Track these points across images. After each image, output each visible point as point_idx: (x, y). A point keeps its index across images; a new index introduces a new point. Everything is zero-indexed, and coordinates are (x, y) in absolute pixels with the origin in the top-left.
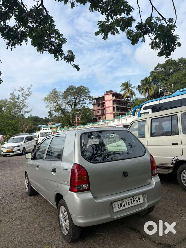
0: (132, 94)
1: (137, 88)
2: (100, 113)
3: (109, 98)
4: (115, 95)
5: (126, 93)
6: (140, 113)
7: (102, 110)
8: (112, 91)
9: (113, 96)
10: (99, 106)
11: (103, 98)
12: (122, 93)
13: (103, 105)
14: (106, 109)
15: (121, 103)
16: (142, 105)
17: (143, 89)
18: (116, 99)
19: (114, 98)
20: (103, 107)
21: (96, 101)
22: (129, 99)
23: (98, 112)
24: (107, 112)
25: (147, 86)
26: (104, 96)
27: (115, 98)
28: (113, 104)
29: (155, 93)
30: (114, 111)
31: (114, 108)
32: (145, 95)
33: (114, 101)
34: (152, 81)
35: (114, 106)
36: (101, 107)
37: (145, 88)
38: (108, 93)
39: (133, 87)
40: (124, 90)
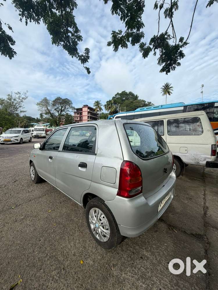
0: (101, 109)
1: (104, 106)
2: (79, 119)
3: (85, 110)
4: (89, 108)
5: (96, 108)
7: (80, 117)
8: (87, 105)
9: (88, 109)
10: (78, 114)
11: (81, 109)
12: (94, 108)
13: (81, 114)
14: (83, 117)
15: (93, 114)
16: (115, 115)
17: (107, 107)
18: (90, 111)
19: (89, 110)
20: (81, 115)
21: (77, 110)
22: (98, 112)
23: (77, 118)
24: (83, 119)
25: (110, 106)
26: (82, 108)
27: (90, 110)
28: (88, 114)
29: (114, 111)
30: (88, 119)
31: (88, 117)
32: (108, 111)
33: (88, 112)
34: (114, 103)
35: (88, 115)
36: (80, 115)
37: (109, 106)
38: (85, 106)
39: (102, 105)
40: (95, 106)
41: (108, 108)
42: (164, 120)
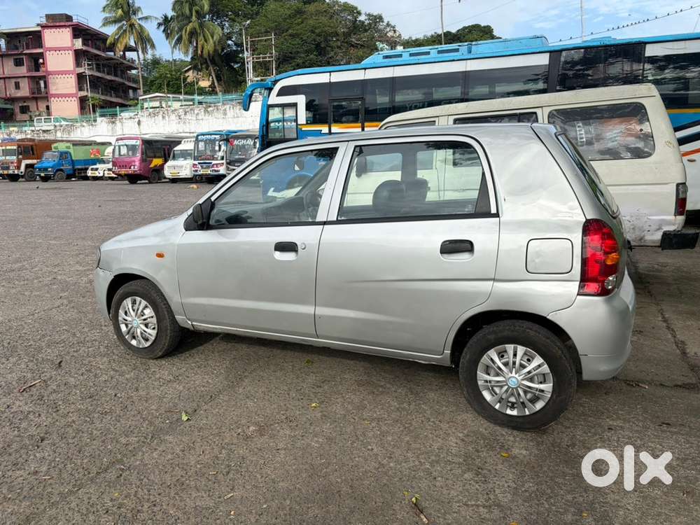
0: (144, 41)
1: (160, 25)
2: (25, 91)
3: (59, 41)
4: (80, 31)
5: (122, 33)
6: (269, 103)
7: (35, 80)
8: (69, 18)
9: (75, 36)
10: (19, 63)
11: (35, 38)
12: (110, 31)
13: (37, 62)
14: (51, 79)
15: (104, 66)
16: (275, 82)
17: (181, 29)
18: (84, 48)
19: (79, 44)
20: (37, 69)
21: (8, 43)
22: (129, 55)
23: (17, 86)
24: (53, 90)
25: (194, 23)
26: (39, 29)
27: (84, 44)
28: (78, 64)
29: (215, 51)
30: (80, 89)
31: (81, 78)
32: (186, 53)
33: (79, 55)
34: (211, 12)
35: (80, 70)
36: (29, 70)
37: (189, 28)
38: (58, 21)
39: (146, 18)
40: (115, 21)
41: (185, 37)
42: (539, 111)
